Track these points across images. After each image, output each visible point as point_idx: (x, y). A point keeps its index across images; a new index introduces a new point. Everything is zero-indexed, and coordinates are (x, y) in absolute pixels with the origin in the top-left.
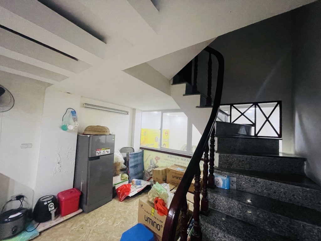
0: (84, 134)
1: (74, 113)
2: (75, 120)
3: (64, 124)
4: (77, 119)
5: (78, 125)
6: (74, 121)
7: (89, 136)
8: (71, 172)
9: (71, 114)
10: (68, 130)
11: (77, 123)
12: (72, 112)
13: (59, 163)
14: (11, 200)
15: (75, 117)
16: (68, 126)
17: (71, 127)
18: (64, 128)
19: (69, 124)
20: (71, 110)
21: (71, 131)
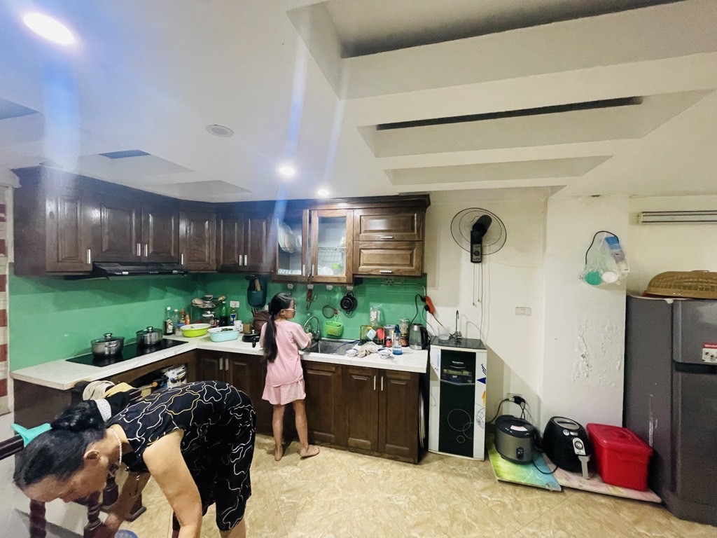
0: (646, 295)
1: (613, 240)
2: (620, 258)
3: (591, 270)
4: (623, 255)
5: (629, 271)
6: (617, 262)
7: (669, 301)
8: (615, 387)
9: (606, 244)
10: (602, 284)
11: (623, 266)
12: (607, 239)
13: (583, 356)
14: (507, 400)
15: (617, 251)
16: (601, 275)
17: (610, 277)
18: (593, 279)
19: (606, 270)
20: (605, 235)
21: (611, 287)
